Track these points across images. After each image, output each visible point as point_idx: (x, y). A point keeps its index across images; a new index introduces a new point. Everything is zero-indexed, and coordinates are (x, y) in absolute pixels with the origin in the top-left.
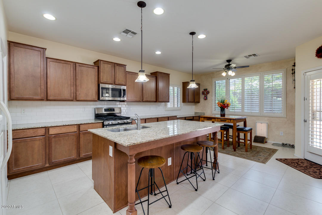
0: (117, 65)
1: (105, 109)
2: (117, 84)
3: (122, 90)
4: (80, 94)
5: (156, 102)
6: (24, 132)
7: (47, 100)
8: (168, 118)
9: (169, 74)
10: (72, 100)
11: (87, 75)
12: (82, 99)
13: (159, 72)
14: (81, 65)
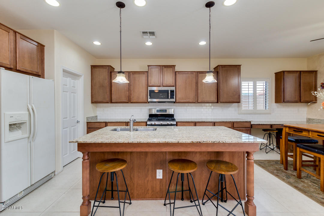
0: (165, 67)
1: (157, 110)
2: (165, 85)
3: (169, 91)
4: (133, 97)
5: (217, 102)
6: (91, 124)
7: (111, 102)
8: (233, 123)
9: (240, 66)
10: (127, 103)
11: (139, 81)
12: (134, 101)
13: (221, 65)
14: (134, 73)
